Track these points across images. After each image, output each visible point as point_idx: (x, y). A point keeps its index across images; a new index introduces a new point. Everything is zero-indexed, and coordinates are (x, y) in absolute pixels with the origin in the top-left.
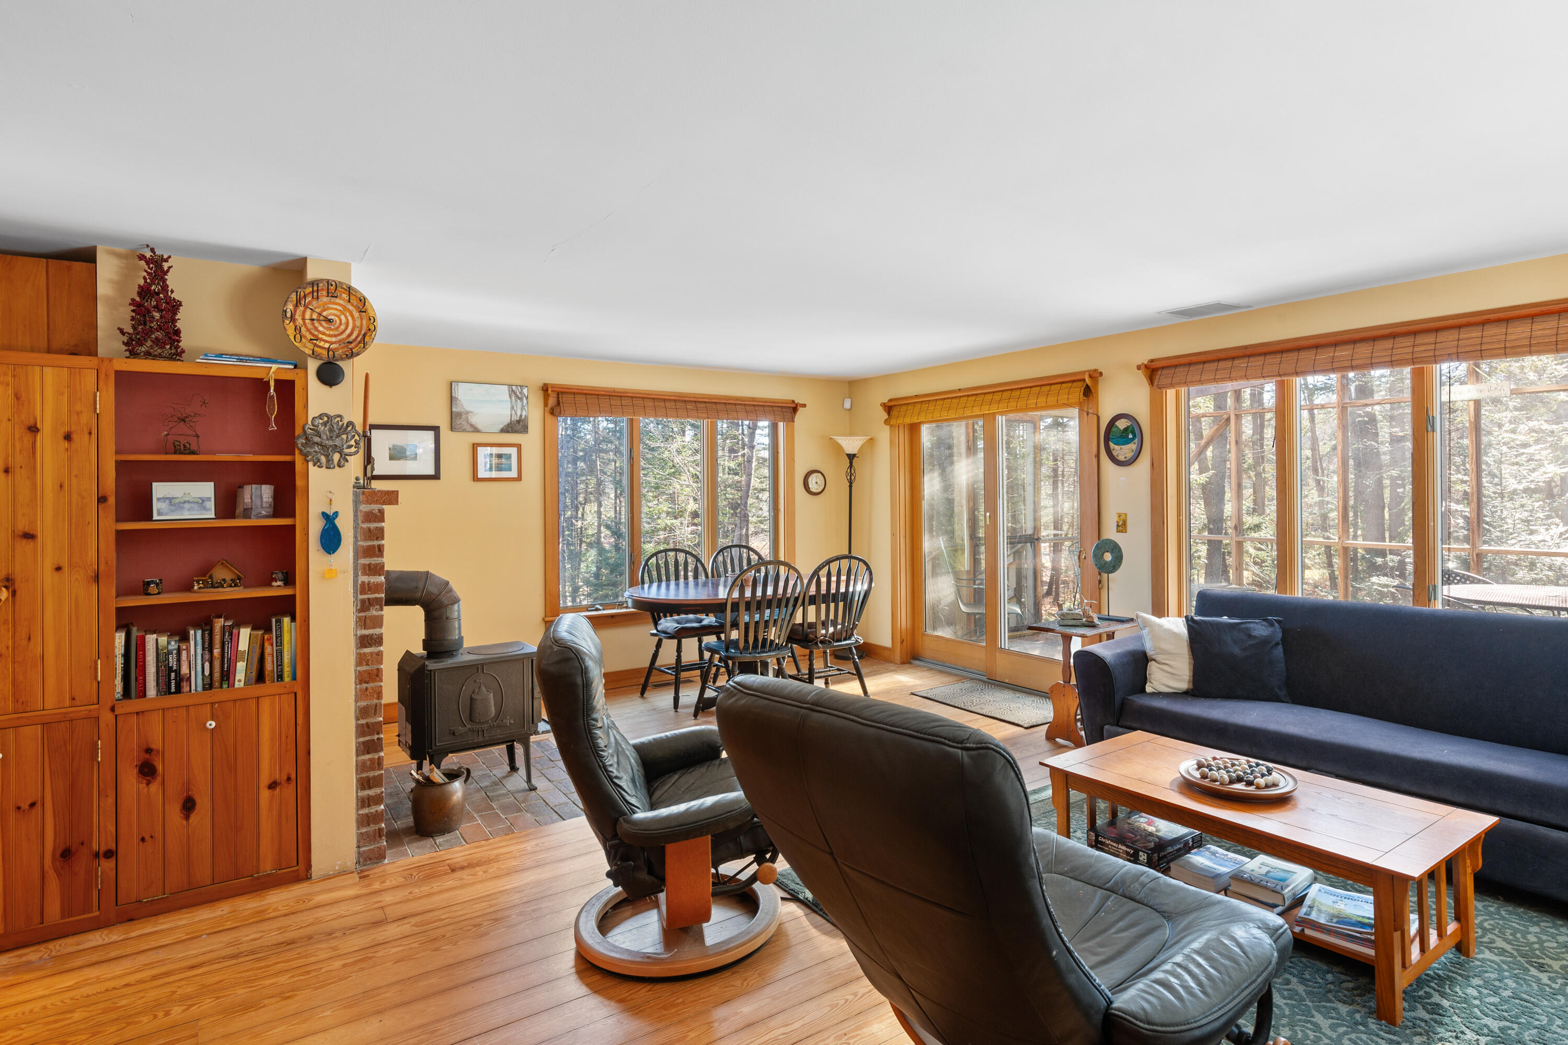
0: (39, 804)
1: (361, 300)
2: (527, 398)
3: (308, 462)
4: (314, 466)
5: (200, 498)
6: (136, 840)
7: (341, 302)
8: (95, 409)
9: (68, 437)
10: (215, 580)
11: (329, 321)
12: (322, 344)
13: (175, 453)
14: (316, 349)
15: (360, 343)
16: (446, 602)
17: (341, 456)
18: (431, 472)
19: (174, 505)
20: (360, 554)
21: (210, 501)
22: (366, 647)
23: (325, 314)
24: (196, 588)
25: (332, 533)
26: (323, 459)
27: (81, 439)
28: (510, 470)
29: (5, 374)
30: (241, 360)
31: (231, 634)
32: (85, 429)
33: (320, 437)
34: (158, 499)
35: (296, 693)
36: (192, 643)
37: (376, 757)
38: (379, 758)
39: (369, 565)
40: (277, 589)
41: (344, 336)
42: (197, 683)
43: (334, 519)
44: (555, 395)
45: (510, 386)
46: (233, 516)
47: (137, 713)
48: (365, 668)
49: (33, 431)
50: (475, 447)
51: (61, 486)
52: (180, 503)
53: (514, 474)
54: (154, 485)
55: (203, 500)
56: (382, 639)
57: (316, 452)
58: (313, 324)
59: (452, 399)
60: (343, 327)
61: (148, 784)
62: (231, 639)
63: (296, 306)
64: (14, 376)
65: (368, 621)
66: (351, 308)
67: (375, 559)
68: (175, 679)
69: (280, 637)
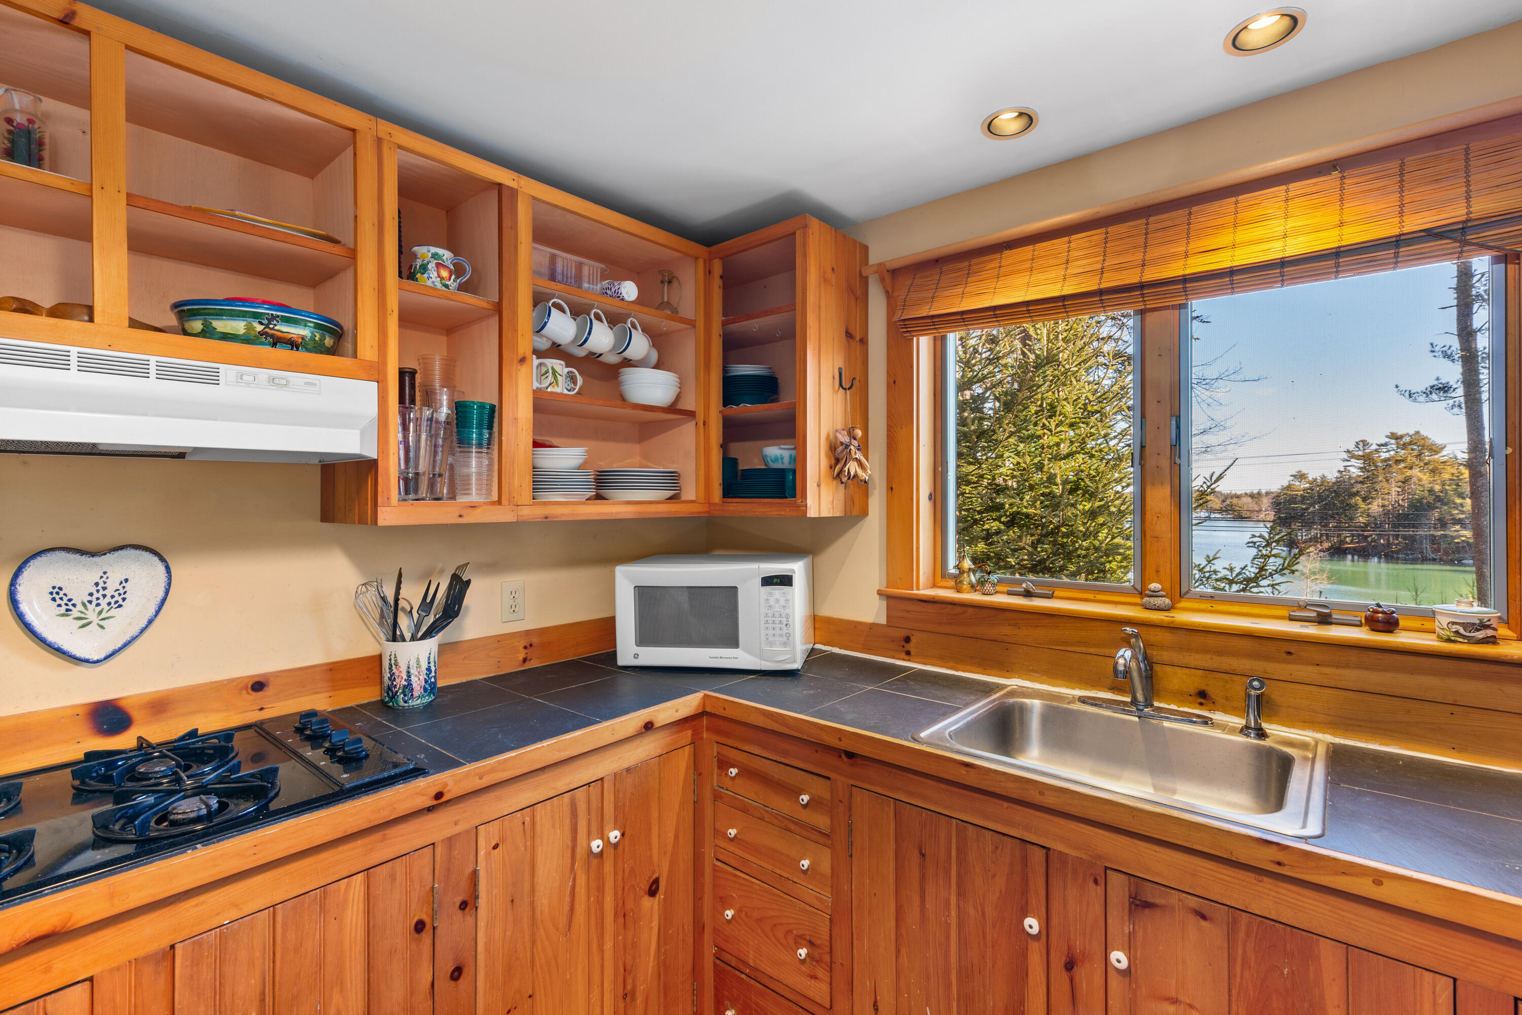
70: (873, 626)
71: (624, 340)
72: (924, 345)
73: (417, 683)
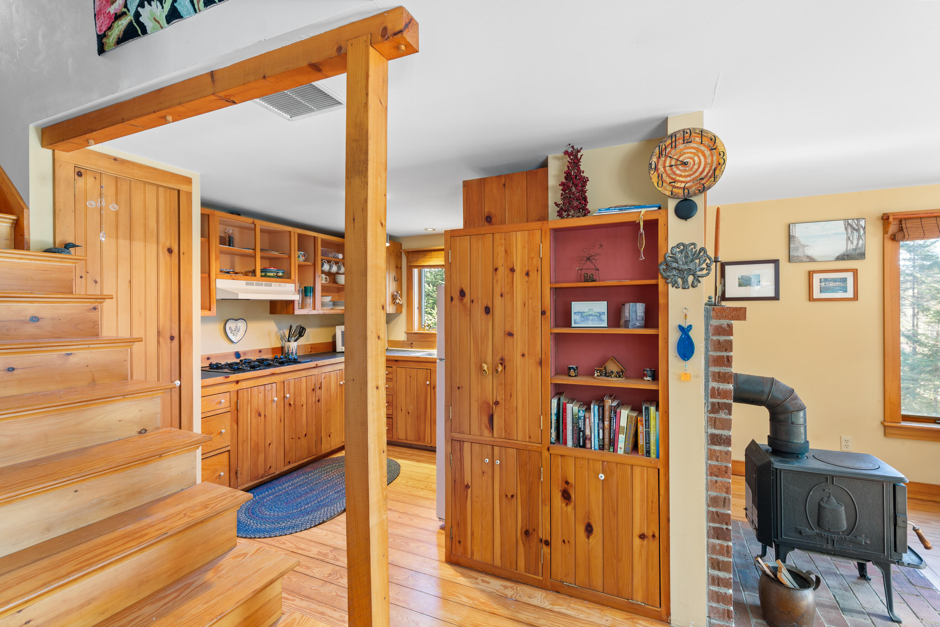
0: (515, 497)
1: (711, 140)
2: (864, 229)
3: (668, 284)
4: (673, 287)
5: (598, 313)
6: (560, 541)
7: (695, 145)
8: (540, 255)
9: (527, 274)
10: (608, 371)
11: (685, 164)
12: (678, 185)
13: (585, 281)
14: (674, 190)
15: (710, 177)
16: (791, 408)
17: (695, 277)
18: (772, 294)
19: (584, 317)
20: (711, 363)
21: (605, 314)
22: (716, 445)
23: (681, 159)
24: (596, 375)
25: (686, 342)
26: (680, 281)
27: (533, 274)
28: (846, 291)
29: (501, 239)
30: (621, 210)
31: (615, 412)
32: (535, 269)
33: (677, 263)
34: (575, 313)
35: (659, 469)
36: (592, 414)
37: (725, 545)
38: (728, 546)
39: (719, 373)
40: (646, 384)
41: (697, 174)
42: (595, 443)
43: (689, 331)
44: (897, 222)
45: (845, 220)
46: (618, 325)
47: (561, 456)
48: (714, 463)
49: (512, 271)
50: (810, 274)
51: (524, 304)
52: (587, 316)
53: (850, 294)
54: (573, 303)
55: (600, 314)
56: (730, 440)
57: (674, 275)
58: (672, 170)
59: (790, 238)
60: (696, 167)
61: (567, 505)
62: (616, 416)
63: (659, 158)
64: (505, 239)
65: (718, 423)
66: (703, 148)
67: (724, 368)
68: (583, 437)
69: (648, 421)
70: (403, 341)
71: (339, 268)
72: (416, 271)
73: (294, 352)
